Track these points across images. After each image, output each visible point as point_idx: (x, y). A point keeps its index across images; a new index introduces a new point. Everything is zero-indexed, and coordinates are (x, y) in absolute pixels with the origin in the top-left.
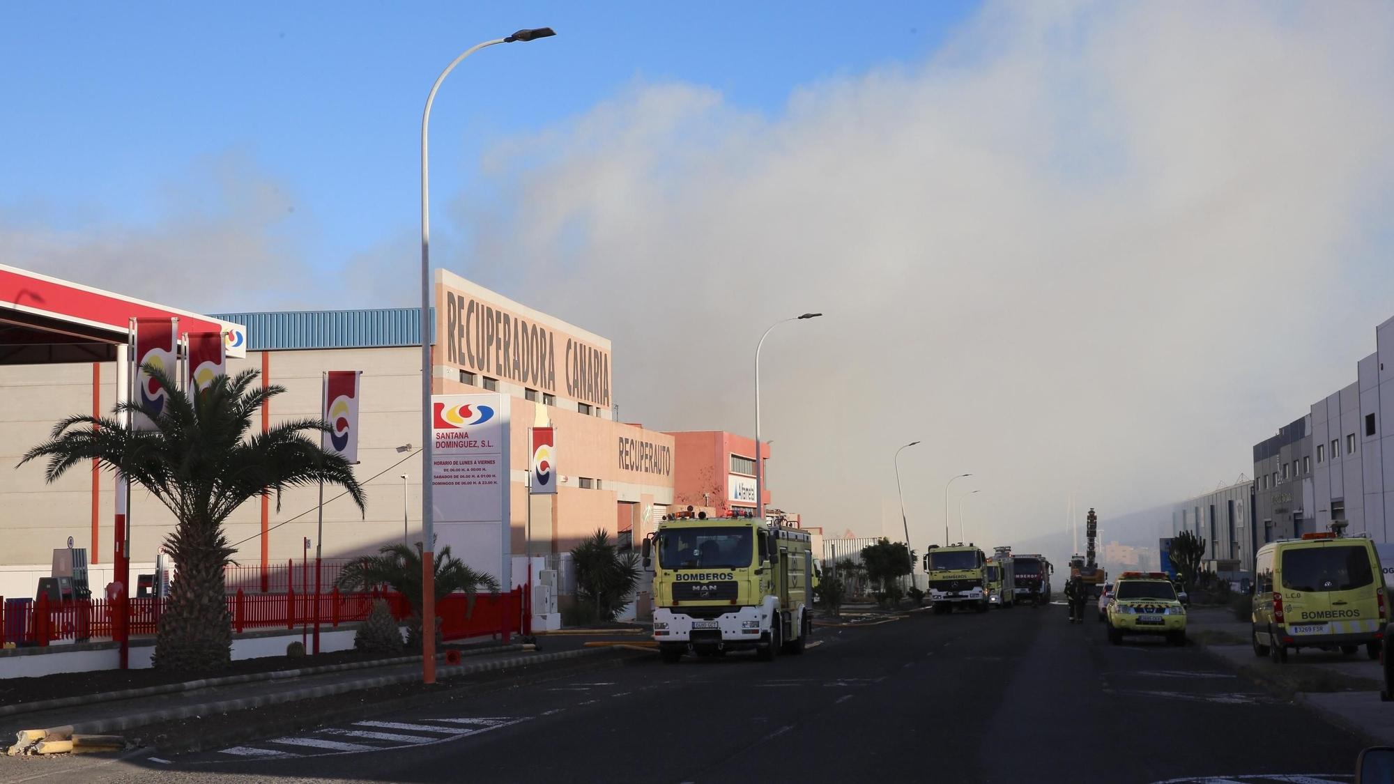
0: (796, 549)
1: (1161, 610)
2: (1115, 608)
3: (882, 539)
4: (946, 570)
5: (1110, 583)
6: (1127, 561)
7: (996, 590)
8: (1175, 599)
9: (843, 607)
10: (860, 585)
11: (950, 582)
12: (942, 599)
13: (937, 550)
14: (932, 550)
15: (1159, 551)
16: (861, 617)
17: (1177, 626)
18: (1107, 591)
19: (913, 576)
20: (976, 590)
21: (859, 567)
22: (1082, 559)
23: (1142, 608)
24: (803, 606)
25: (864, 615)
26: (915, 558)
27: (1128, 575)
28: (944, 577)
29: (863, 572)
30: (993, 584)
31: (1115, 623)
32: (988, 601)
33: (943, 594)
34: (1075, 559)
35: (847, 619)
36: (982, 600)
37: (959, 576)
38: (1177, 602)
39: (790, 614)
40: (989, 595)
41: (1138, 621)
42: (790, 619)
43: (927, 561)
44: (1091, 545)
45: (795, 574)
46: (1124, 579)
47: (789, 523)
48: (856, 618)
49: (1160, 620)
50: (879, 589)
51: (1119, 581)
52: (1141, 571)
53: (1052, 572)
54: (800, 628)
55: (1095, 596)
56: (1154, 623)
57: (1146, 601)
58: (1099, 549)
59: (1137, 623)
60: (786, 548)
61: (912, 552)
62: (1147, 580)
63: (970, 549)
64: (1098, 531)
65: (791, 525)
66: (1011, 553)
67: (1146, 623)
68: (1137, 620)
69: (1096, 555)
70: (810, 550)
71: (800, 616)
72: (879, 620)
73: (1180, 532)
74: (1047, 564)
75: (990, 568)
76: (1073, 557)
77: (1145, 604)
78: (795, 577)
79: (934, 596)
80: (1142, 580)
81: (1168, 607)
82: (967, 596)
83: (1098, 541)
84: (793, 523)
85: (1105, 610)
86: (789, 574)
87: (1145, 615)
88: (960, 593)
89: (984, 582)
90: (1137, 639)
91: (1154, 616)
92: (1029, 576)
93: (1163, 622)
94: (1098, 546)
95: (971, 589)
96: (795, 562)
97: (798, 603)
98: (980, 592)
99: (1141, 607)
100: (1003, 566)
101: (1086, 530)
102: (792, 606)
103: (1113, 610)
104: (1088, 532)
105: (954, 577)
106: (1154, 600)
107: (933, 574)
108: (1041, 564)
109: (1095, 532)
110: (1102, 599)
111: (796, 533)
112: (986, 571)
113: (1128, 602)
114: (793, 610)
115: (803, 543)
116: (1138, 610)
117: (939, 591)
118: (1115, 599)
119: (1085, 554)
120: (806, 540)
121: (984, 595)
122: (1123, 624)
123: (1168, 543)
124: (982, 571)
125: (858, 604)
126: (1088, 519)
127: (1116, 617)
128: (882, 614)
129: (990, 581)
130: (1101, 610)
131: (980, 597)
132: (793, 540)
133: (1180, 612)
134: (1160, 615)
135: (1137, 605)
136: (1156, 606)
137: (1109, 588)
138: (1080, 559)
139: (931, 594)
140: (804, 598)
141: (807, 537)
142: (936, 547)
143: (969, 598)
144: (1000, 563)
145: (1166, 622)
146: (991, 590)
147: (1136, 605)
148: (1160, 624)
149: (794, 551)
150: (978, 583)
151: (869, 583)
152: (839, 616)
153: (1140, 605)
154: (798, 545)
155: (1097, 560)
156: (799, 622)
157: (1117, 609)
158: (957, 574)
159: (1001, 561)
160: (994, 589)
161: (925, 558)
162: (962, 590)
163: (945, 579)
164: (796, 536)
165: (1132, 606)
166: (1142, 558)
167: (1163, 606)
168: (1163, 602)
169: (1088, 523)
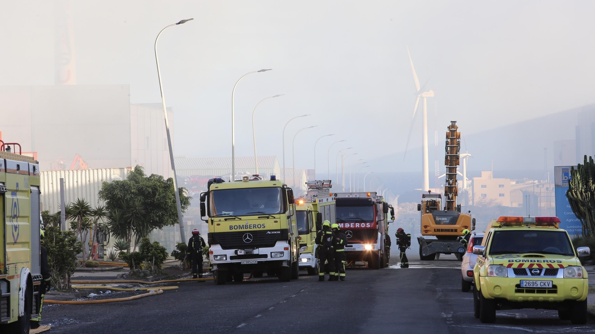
0: (17, 184)
1: (552, 272)
2: (486, 270)
3: (133, 170)
4: (234, 217)
5: (479, 234)
6: (506, 202)
7: (309, 246)
8: (572, 255)
9: (76, 275)
10: (98, 242)
11: (241, 234)
12: (229, 261)
13: (221, 186)
14: (213, 187)
15: (553, 186)
16: (104, 290)
17: (575, 294)
18: (473, 245)
19: (181, 227)
20: (280, 246)
21: (99, 213)
22: (438, 200)
23: (524, 269)
24: (28, 271)
25: (108, 286)
26: (185, 202)
27: (506, 222)
28: (231, 227)
29: (104, 220)
30: (305, 238)
31: (486, 293)
32: (296, 263)
33: (230, 252)
34: (426, 199)
35: (84, 294)
36: (289, 262)
37: (254, 226)
38: (575, 260)
39: (8, 283)
40: (298, 255)
41: (519, 288)
42: (9, 290)
43: (206, 202)
44: (452, 176)
45: (15, 223)
46: (500, 227)
47: (6, 146)
48: (97, 291)
49: (551, 286)
50: (128, 248)
51: (493, 230)
52: (523, 215)
53: (393, 218)
54: (22, 303)
55: (457, 253)
56: (541, 291)
57: (530, 259)
58: (463, 184)
59: (517, 291)
60: (4, 183)
61: (181, 190)
62: (533, 228)
63: (271, 184)
64: (461, 155)
65: (9, 148)
66: (332, 191)
67: (530, 290)
68: (518, 286)
69: (459, 192)
70: (38, 187)
71: (24, 285)
72: (132, 293)
73: (585, 157)
74: (386, 207)
75: (300, 213)
76: (424, 196)
77: (530, 263)
78: (16, 227)
79: (216, 256)
80: (525, 228)
81: (562, 267)
82: (265, 256)
83: (461, 171)
84: (12, 146)
85: (471, 273)
86: (8, 223)
87: (528, 280)
88: (256, 252)
89: (292, 234)
90: (518, 315)
91: (542, 280)
92: (357, 225)
93: (554, 289)
94: (462, 178)
95: (273, 245)
96: (15, 205)
97: (19, 266)
98: (286, 249)
99: (523, 267)
100: (319, 210)
101: (443, 154)
102: (11, 272)
103: (482, 273)
104: (446, 157)
105: (246, 227)
106: (541, 256)
107: (215, 223)
108: (376, 206)
109: (458, 158)
110: (467, 257)
111: (19, 162)
112: (294, 218)
113: (504, 260)
114: (12, 277)
115: (27, 176)
116: (519, 271)
117: (224, 248)
118: (485, 256)
119: (441, 191)
120: (31, 171)
121: (291, 253)
122: (497, 293)
123: (566, 174)
124: (289, 217)
125: (97, 271)
126: (447, 137)
127: (486, 282)
128: (135, 284)
129: (300, 233)
130: (465, 275)
131: (286, 257)
132: (13, 172)
133: (579, 275)
134: (549, 278)
135: (518, 264)
136: (545, 266)
137: (478, 241)
138: (434, 199)
139: (212, 252)
140: (29, 259)
141: (34, 167)
142: (219, 181)
143: (269, 259)
144: (315, 205)
145: (559, 289)
146: (301, 245)
147: (516, 265)
148: (550, 292)
149: (15, 188)
150: (283, 235)
151: (113, 239)
152: (70, 287)
153: (521, 265)
154: (21, 180)
155: (457, 201)
156: (22, 295)
157: (489, 271)
158: (252, 223)
159: (317, 202)
160: (306, 245)
161: (202, 199)
162: (258, 247)
163: (234, 230)
164: (18, 166)
165: (510, 266)
166: (527, 196)
167: (555, 266)
168: (554, 260)
169: (447, 143)
